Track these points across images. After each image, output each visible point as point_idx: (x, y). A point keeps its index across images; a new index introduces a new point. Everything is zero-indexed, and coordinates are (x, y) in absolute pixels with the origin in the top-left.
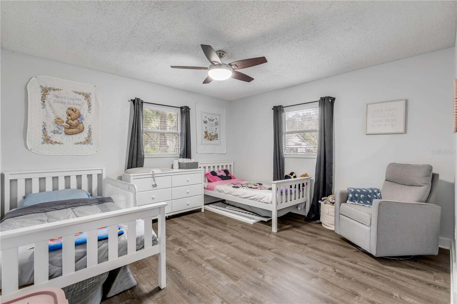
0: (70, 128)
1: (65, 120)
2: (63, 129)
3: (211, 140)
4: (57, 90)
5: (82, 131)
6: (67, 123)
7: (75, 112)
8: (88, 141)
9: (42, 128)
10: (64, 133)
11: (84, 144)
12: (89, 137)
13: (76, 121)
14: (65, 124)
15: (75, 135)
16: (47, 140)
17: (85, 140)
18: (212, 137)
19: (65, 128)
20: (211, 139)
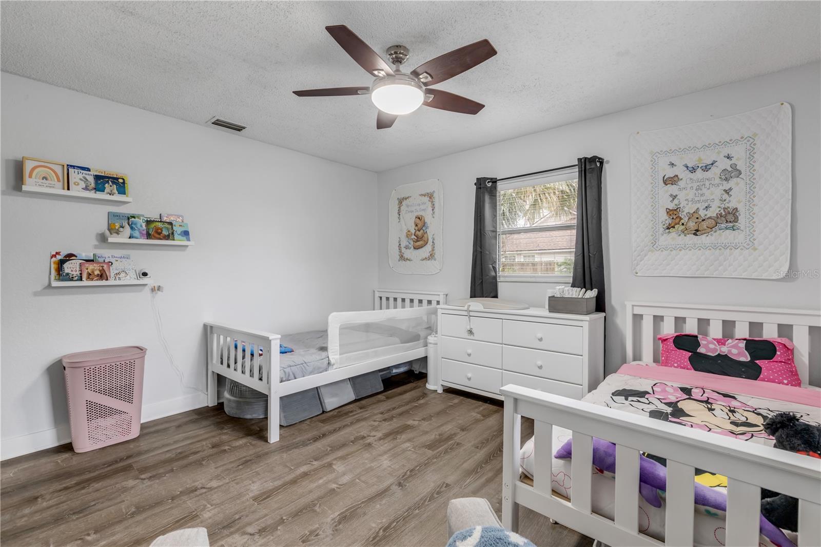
0: (417, 241)
1: (413, 231)
2: (412, 243)
3: (696, 232)
4: (408, 198)
5: (427, 243)
6: (415, 235)
7: (421, 220)
8: (432, 256)
9: (398, 244)
10: (412, 248)
11: (429, 260)
12: (433, 250)
13: (422, 231)
14: (413, 237)
15: (421, 249)
16: (402, 257)
17: (429, 255)
18: (704, 225)
19: (414, 241)
20: (697, 230)
